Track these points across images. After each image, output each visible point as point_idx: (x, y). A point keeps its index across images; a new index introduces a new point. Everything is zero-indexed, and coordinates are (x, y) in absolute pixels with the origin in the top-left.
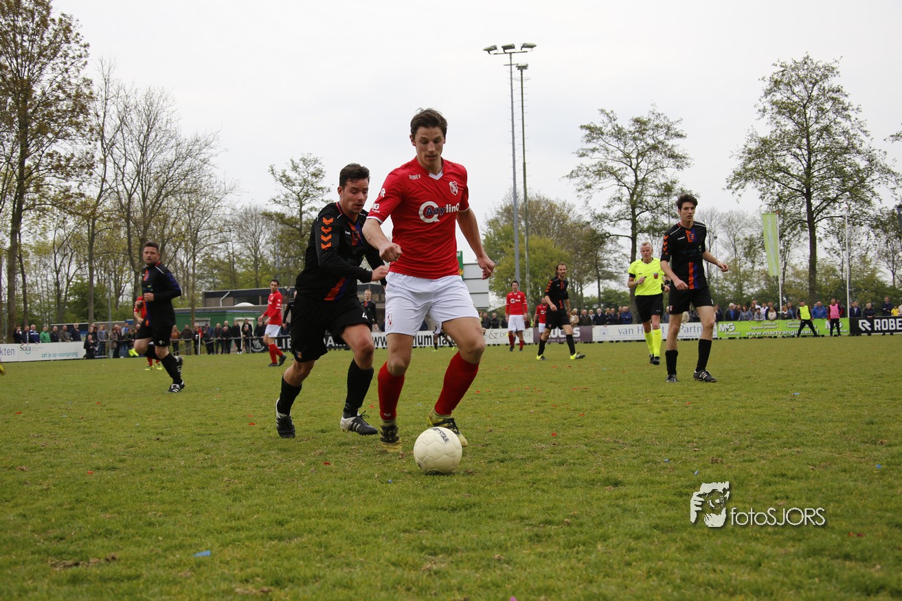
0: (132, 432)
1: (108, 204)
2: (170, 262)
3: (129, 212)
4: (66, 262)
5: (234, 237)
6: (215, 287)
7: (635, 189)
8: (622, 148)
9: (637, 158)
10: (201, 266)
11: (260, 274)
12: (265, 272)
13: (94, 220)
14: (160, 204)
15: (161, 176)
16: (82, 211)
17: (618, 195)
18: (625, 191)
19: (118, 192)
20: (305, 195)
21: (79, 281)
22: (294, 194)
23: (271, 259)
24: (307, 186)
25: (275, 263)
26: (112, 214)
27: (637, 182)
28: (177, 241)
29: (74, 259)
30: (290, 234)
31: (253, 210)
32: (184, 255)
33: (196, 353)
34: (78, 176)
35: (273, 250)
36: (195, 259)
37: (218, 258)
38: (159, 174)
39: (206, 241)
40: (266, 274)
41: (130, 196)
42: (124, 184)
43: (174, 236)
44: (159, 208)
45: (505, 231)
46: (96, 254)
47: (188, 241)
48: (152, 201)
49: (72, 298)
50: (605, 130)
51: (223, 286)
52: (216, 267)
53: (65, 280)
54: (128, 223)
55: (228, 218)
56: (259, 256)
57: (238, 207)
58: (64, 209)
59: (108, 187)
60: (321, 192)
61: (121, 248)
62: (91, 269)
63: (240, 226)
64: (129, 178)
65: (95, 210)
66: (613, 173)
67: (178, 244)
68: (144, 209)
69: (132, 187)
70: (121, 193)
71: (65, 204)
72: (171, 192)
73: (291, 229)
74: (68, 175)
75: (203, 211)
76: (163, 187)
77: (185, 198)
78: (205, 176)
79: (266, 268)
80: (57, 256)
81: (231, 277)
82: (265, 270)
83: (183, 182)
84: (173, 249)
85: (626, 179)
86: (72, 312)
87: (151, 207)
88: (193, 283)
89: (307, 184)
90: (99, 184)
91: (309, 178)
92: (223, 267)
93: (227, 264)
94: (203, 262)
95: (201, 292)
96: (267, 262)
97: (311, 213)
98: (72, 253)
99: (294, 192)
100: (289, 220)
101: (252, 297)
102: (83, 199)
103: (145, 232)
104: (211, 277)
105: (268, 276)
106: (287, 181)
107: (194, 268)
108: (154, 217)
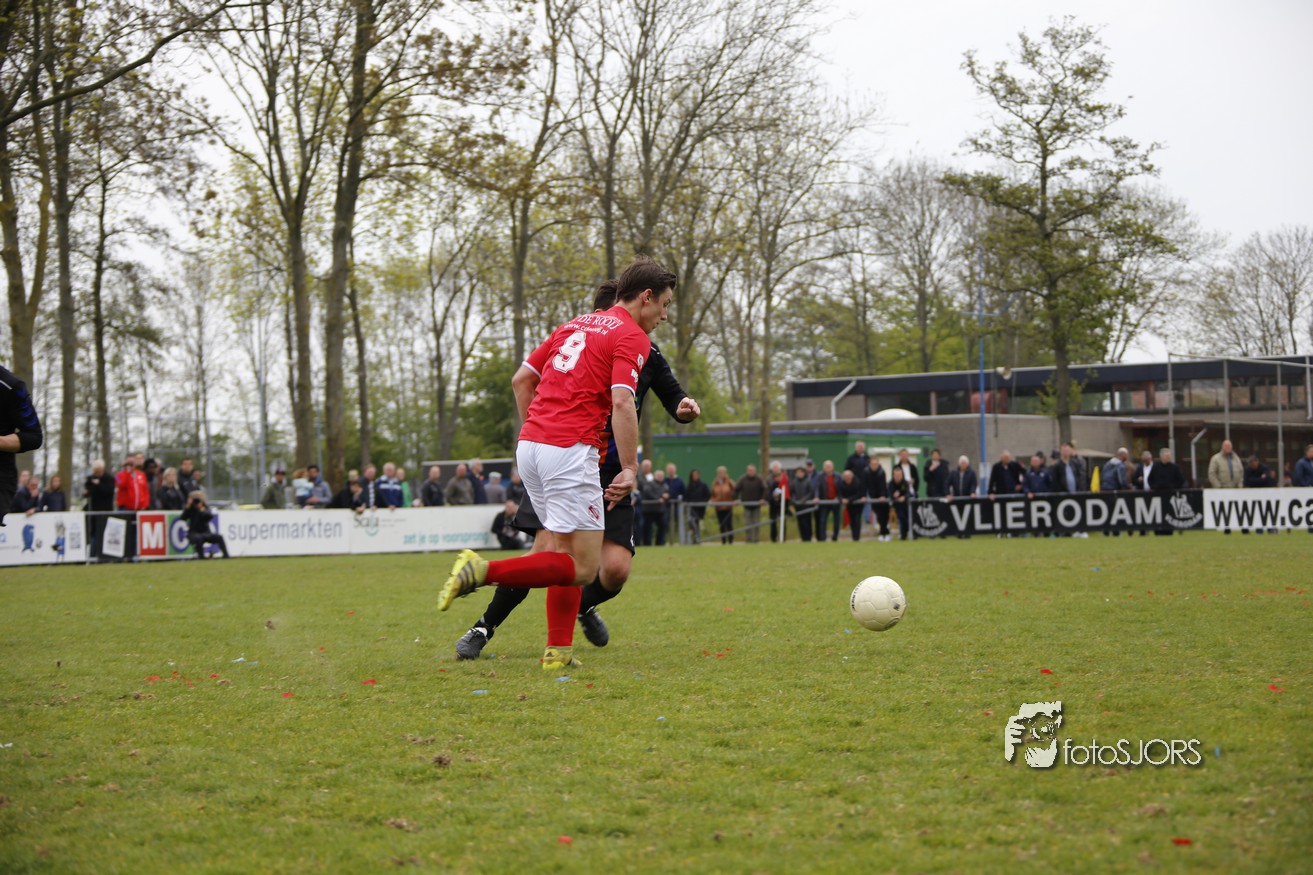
0: (650, 738)
1: (561, 160)
2: (707, 306)
3: (610, 181)
4: (458, 308)
5: (868, 240)
6: (817, 369)
10: (782, 317)
11: (932, 337)
12: (944, 332)
13: (527, 200)
14: (687, 158)
15: (688, 87)
16: (498, 178)
19: (584, 132)
20: (1056, 128)
21: (488, 355)
22: (1027, 127)
23: (962, 298)
24: (1062, 103)
25: (971, 307)
26: (570, 187)
28: (724, 253)
29: (477, 299)
30: (1014, 231)
31: (915, 170)
32: (742, 288)
33: (774, 536)
34: (489, 93)
35: (966, 273)
36: (769, 298)
37: (825, 297)
38: (685, 83)
39: (797, 252)
40: (949, 336)
41: (614, 139)
42: (598, 109)
43: (719, 240)
44: (683, 168)
46: (531, 287)
47: (751, 253)
48: (664, 154)
49: (470, 399)
51: (839, 368)
52: (822, 318)
53: (455, 352)
54: (608, 209)
55: (854, 193)
56: (930, 290)
57: (880, 163)
58: (457, 174)
59: (561, 118)
60: (1098, 119)
61: (588, 273)
62: (519, 324)
63: (884, 213)
64: (610, 94)
65: (529, 176)
67: (726, 260)
68: (647, 172)
69: (619, 117)
70: (591, 133)
71: (461, 162)
72: (711, 127)
73: (1017, 216)
74: (467, 89)
75: (790, 176)
76: (692, 115)
77: (748, 142)
78: (798, 84)
79: (950, 320)
80: (437, 294)
81: (858, 345)
82: (945, 325)
83: (742, 104)
84: (716, 274)
86: (472, 433)
87: (662, 168)
88: (766, 361)
89: (1062, 97)
90: (540, 110)
91: (1068, 82)
92: (839, 318)
93: (848, 310)
94: (789, 307)
95: (782, 384)
96: (950, 305)
97: (1071, 174)
98: (473, 288)
99: (1027, 121)
100: (1013, 192)
101: (910, 395)
102: (501, 149)
103: (646, 232)
104: (806, 344)
105: (953, 341)
106: (1009, 91)
107: (767, 321)
108: (669, 193)
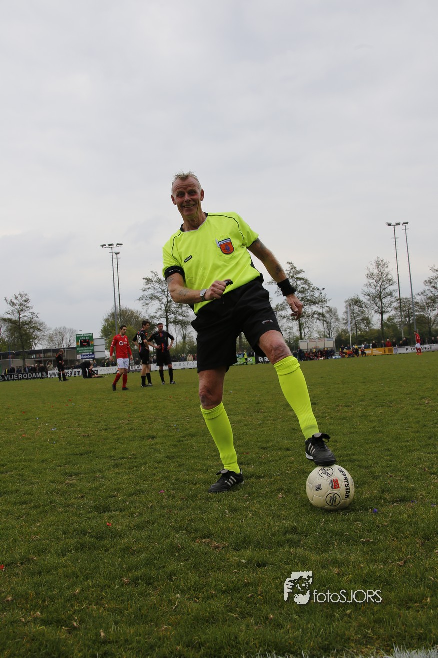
7: (167, 304)
8: (161, 287)
9: (167, 291)
17: (160, 307)
18: (163, 306)
20: (21, 310)
27: (168, 301)
30: (14, 328)
45: (112, 324)
50: (153, 280)
60: (28, 309)
66: (157, 298)
73: (15, 325)
82: (3, 344)
85: (163, 300)
89: (22, 305)
91: (23, 302)
96: (4, 340)
97: (24, 318)
99: (16, 309)
100: (14, 321)
105: (5, 347)
106: (13, 304)
